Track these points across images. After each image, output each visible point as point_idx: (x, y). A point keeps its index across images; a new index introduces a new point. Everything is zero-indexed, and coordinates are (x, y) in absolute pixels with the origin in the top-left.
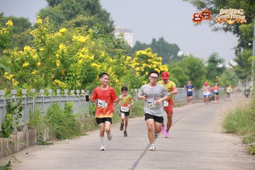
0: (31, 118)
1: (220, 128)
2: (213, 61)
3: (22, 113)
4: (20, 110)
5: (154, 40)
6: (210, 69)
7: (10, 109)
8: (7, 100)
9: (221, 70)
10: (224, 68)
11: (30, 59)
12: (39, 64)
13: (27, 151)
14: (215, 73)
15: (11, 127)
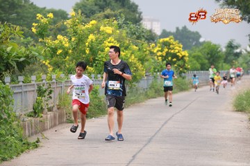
0: (60, 99)
1: (231, 107)
2: (231, 46)
3: (52, 95)
4: (50, 93)
5: (177, 29)
6: (228, 54)
7: (41, 92)
8: (38, 85)
9: (238, 55)
10: (240, 53)
11: (62, 47)
12: (70, 51)
13: (56, 128)
14: (232, 57)
15: (42, 108)
